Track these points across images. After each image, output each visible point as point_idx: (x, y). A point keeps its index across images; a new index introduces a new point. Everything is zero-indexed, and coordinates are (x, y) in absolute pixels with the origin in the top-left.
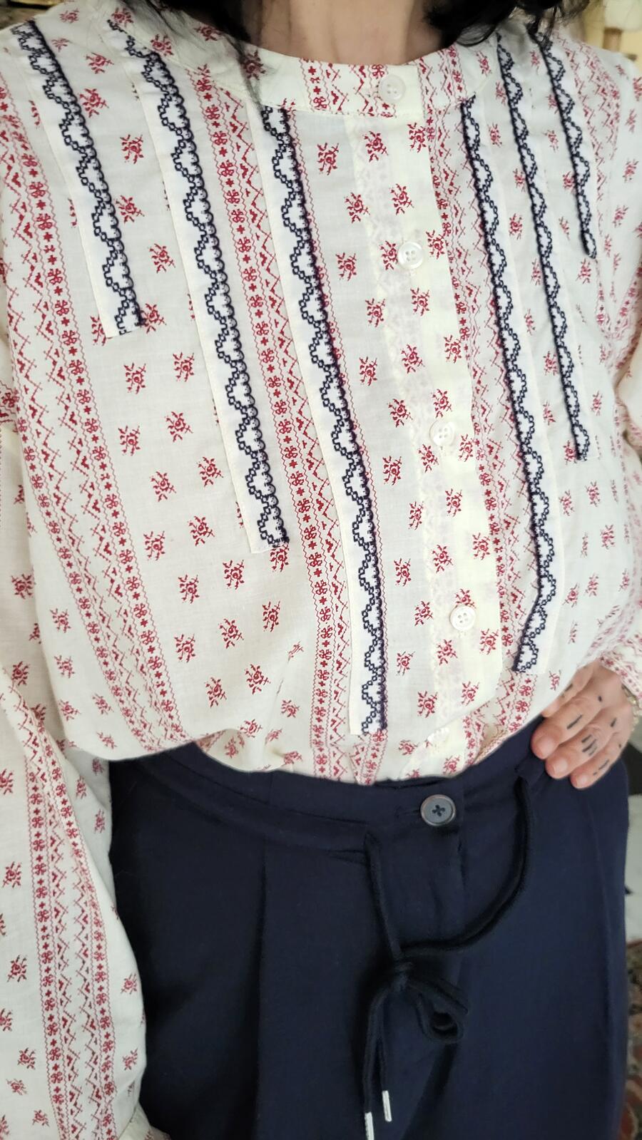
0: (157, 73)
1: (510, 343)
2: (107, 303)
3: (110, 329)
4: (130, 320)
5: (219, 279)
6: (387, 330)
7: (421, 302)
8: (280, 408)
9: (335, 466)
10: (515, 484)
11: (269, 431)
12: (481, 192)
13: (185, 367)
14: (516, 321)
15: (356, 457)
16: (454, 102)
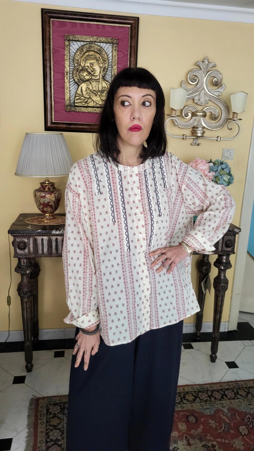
0: (106, 165)
1: (150, 201)
2: (97, 191)
3: (97, 194)
4: (99, 193)
5: (110, 190)
6: (131, 198)
7: (136, 195)
8: (116, 206)
9: (122, 214)
10: (150, 219)
11: (115, 209)
12: (146, 181)
13: (105, 200)
14: (151, 198)
15: (125, 213)
16: (143, 170)
